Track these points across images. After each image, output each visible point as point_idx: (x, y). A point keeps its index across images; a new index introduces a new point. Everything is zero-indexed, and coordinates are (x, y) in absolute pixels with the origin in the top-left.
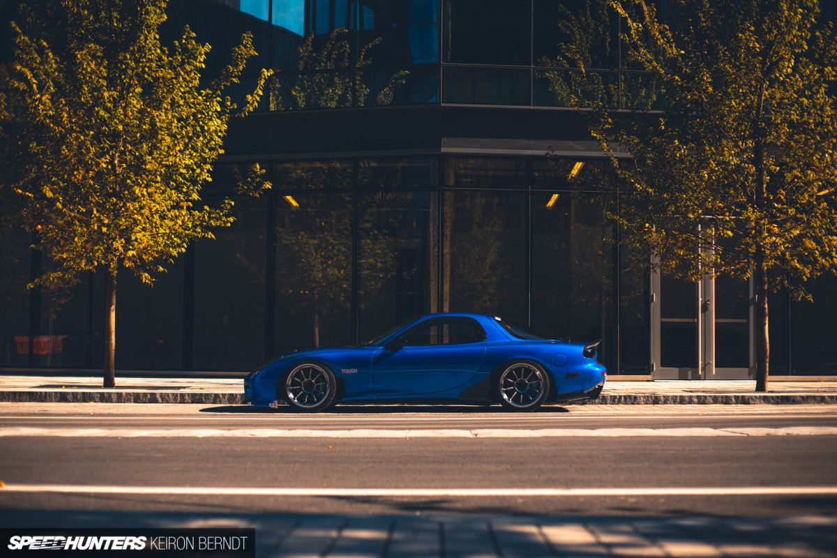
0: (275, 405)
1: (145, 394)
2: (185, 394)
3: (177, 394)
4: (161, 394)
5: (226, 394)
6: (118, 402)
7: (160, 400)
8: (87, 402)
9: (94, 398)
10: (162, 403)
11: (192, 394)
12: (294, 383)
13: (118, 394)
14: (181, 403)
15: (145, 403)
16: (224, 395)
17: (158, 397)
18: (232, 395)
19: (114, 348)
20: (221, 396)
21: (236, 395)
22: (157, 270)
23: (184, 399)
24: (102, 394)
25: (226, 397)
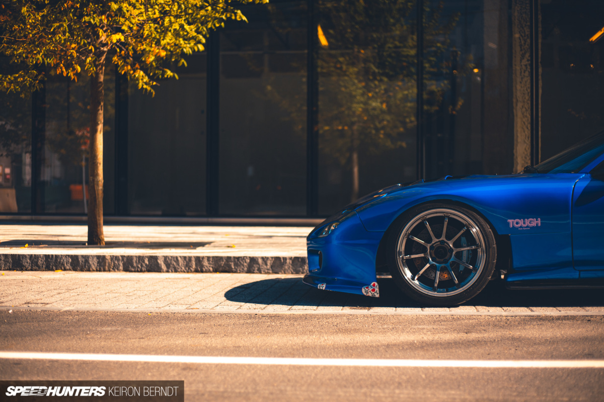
0: (372, 290)
1: (141, 258)
2: (203, 258)
3: (190, 258)
4: (166, 258)
5: (267, 258)
6: (100, 271)
7: (164, 267)
8: (52, 270)
9: (63, 264)
10: (168, 272)
11: (213, 257)
12: (411, 247)
13: (98, 257)
14: (196, 271)
15: (141, 271)
16: (265, 259)
17: (161, 262)
18: (277, 259)
19: (101, 188)
20: (260, 261)
21: (285, 259)
22: (163, 75)
23: (202, 266)
24: (75, 258)
25: (269, 263)
